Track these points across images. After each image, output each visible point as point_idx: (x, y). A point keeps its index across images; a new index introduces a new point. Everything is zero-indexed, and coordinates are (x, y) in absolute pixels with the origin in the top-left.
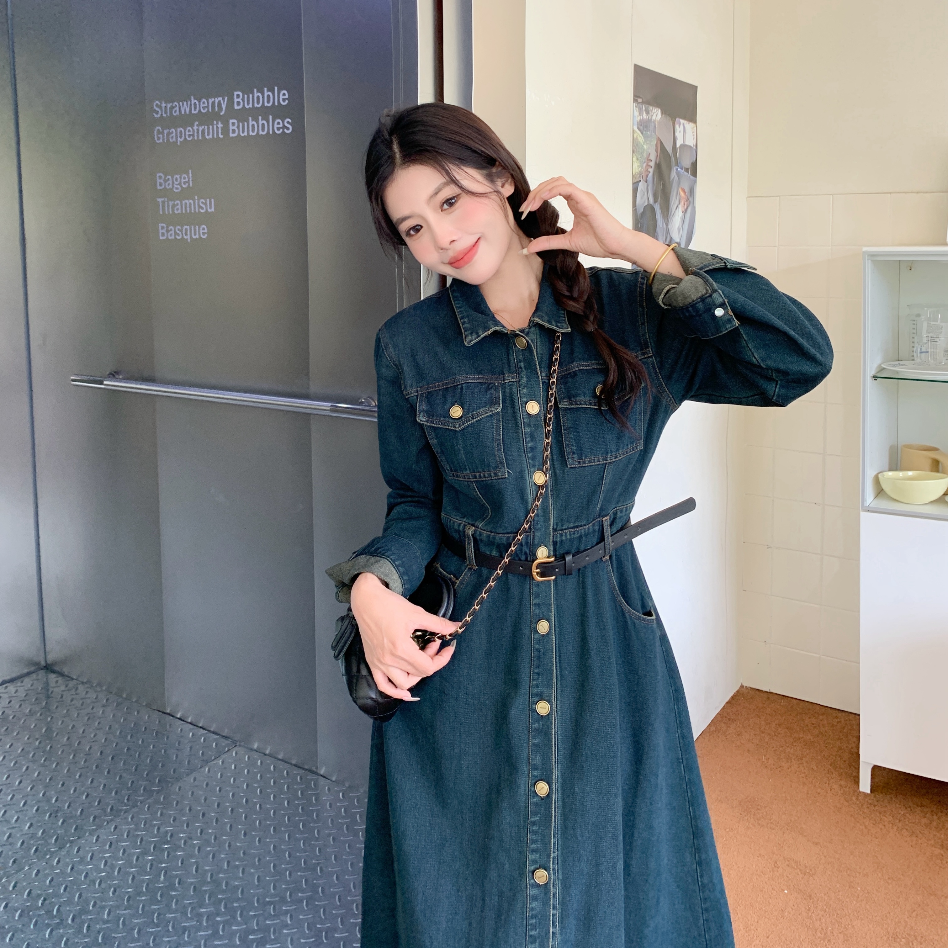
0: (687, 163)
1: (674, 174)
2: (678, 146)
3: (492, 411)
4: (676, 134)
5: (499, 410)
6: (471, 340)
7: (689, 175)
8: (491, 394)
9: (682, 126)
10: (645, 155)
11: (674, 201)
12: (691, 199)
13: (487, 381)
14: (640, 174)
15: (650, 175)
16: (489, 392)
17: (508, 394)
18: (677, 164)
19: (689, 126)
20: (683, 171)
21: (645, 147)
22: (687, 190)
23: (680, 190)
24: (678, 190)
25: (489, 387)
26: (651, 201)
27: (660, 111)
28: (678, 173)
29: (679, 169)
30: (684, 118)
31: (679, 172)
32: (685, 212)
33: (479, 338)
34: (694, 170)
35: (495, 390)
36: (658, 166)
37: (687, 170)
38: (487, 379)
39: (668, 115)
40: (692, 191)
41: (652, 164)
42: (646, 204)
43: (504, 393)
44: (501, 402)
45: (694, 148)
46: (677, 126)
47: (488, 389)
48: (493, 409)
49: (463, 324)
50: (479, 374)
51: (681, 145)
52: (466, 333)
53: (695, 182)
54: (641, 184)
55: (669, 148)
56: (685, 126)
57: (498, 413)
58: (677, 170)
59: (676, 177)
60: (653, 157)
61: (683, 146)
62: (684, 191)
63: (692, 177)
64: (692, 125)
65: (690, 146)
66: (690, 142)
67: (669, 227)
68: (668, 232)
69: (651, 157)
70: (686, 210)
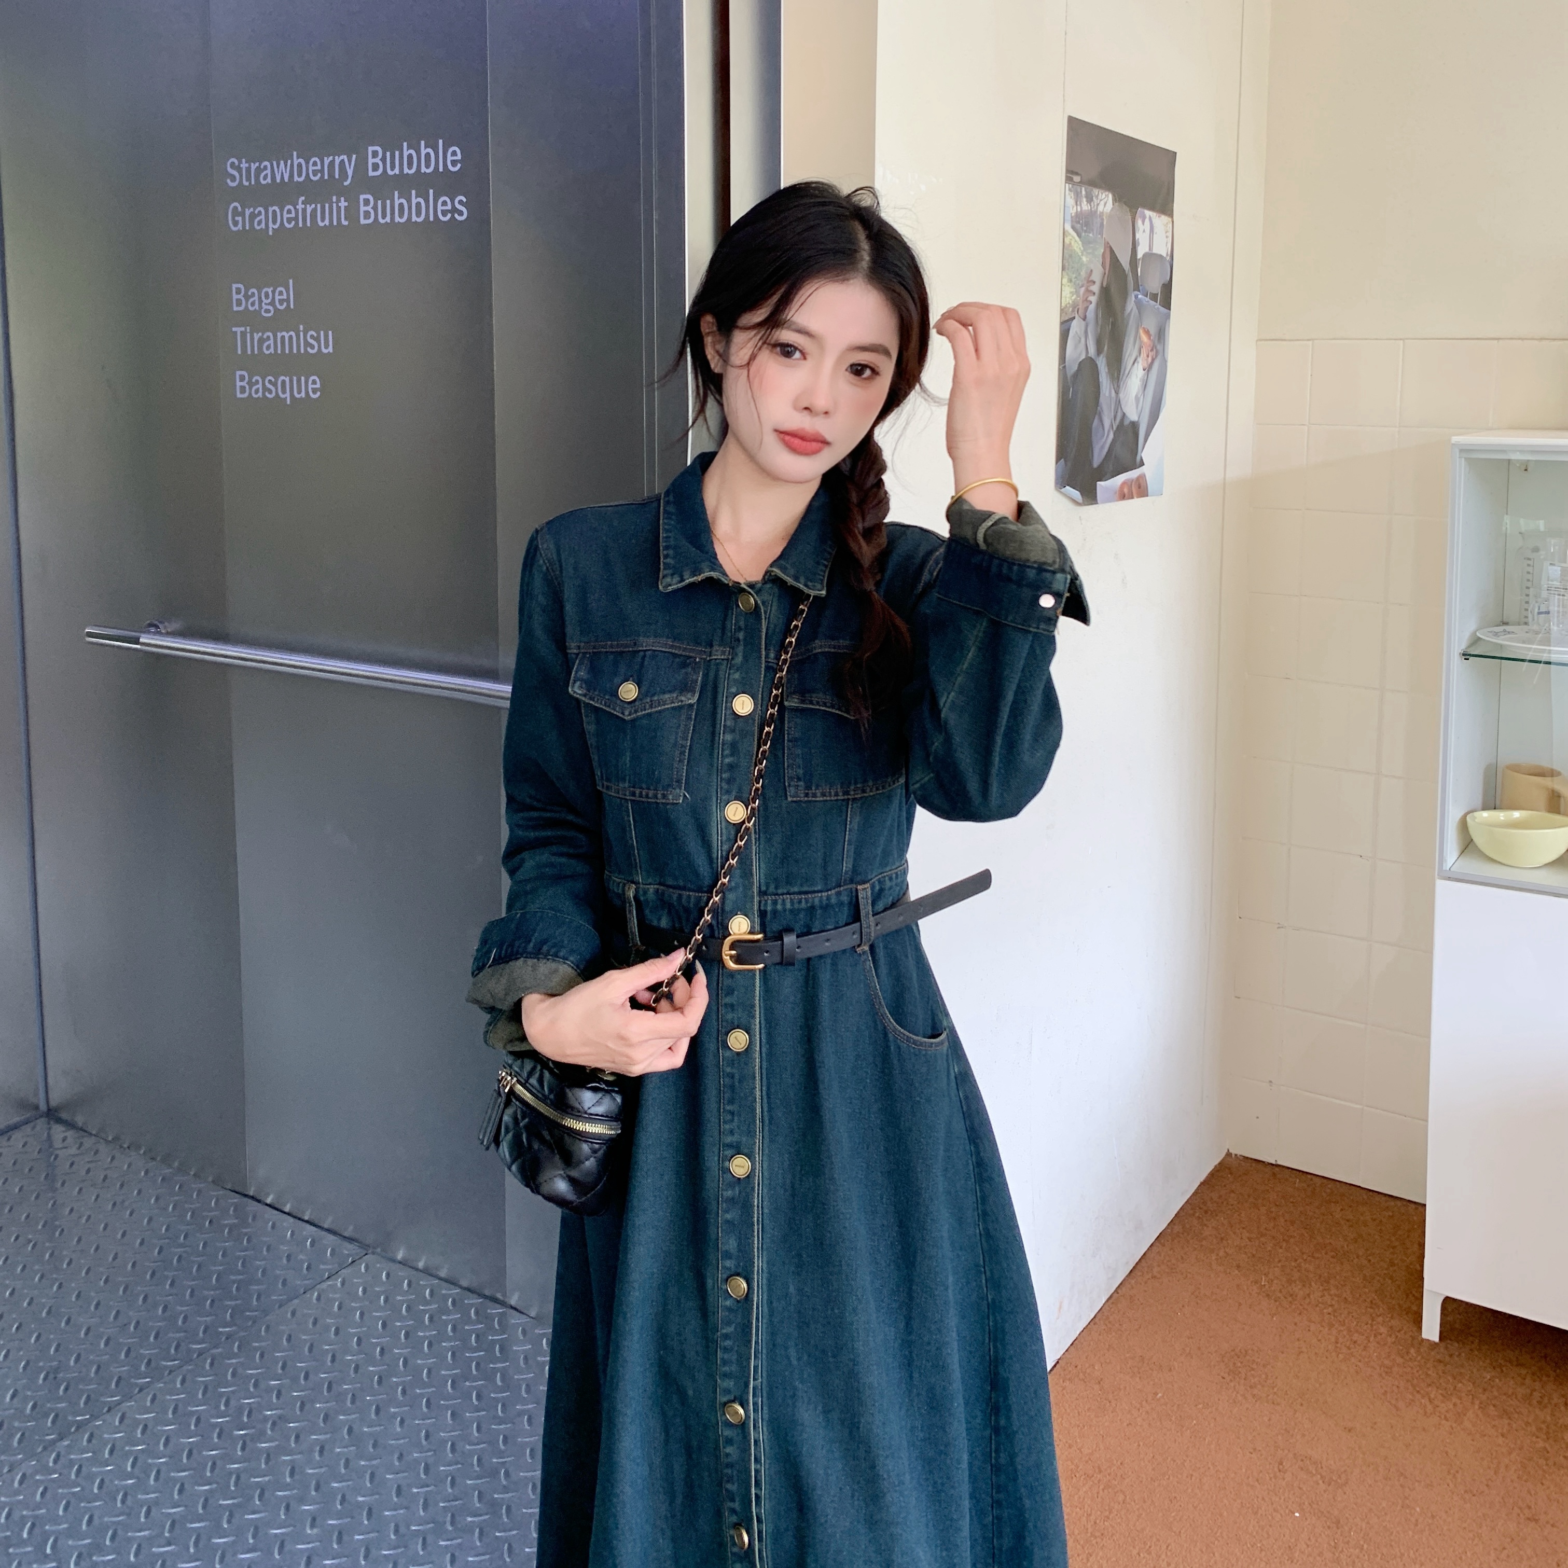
0: (1154, 285)
1: (1131, 305)
2: (1140, 255)
3: (682, 701)
4: (1137, 236)
5: (694, 700)
6: (670, 584)
7: (1158, 306)
8: (686, 673)
9: (1147, 221)
11: (1130, 351)
12: (1159, 347)
13: (684, 653)
15: (1092, 308)
16: (684, 671)
17: (712, 675)
18: (1137, 288)
19: (1160, 221)
20: (1147, 299)
21: (1084, 259)
22: (1153, 331)
23: (1141, 331)
24: (1137, 332)
25: (685, 662)
26: (1092, 352)
27: (1111, 196)
28: (1138, 303)
29: (1140, 296)
30: (1152, 209)
31: (1140, 300)
32: (1148, 370)
33: (683, 584)
34: (1165, 296)
35: (693, 669)
36: (1104, 294)
37: (1154, 297)
38: (685, 649)
39: (1125, 203)
40: (1161, 334)
41: (1095, 288)
42: (1083, 356)
43: (706, 675)
44: (698, 689)
45: (1168, 258)
46: (1139, 222)
47: (684, 665)
48: (683, 698)
49: (666, 557)
50: (675, 639)
51: (1145, 255)
52: (666, 572)
53: (1168, 316)
54: (1074, 322)
55: (1125, 261)
56: (1154, 221)
57: (691, 706)
58: (1136, 297)
59: (1135, 310)
60: (1097, 277)
61: (1149, 256)
62: (1147, 332)
63: (1162, 309)
64: (1165, 219)
65: (1161, 256)
66: (1161, 249)
67: (1121, 394)
68: (1118, 403)
69: (1093, 278)
70: (1150, 366)
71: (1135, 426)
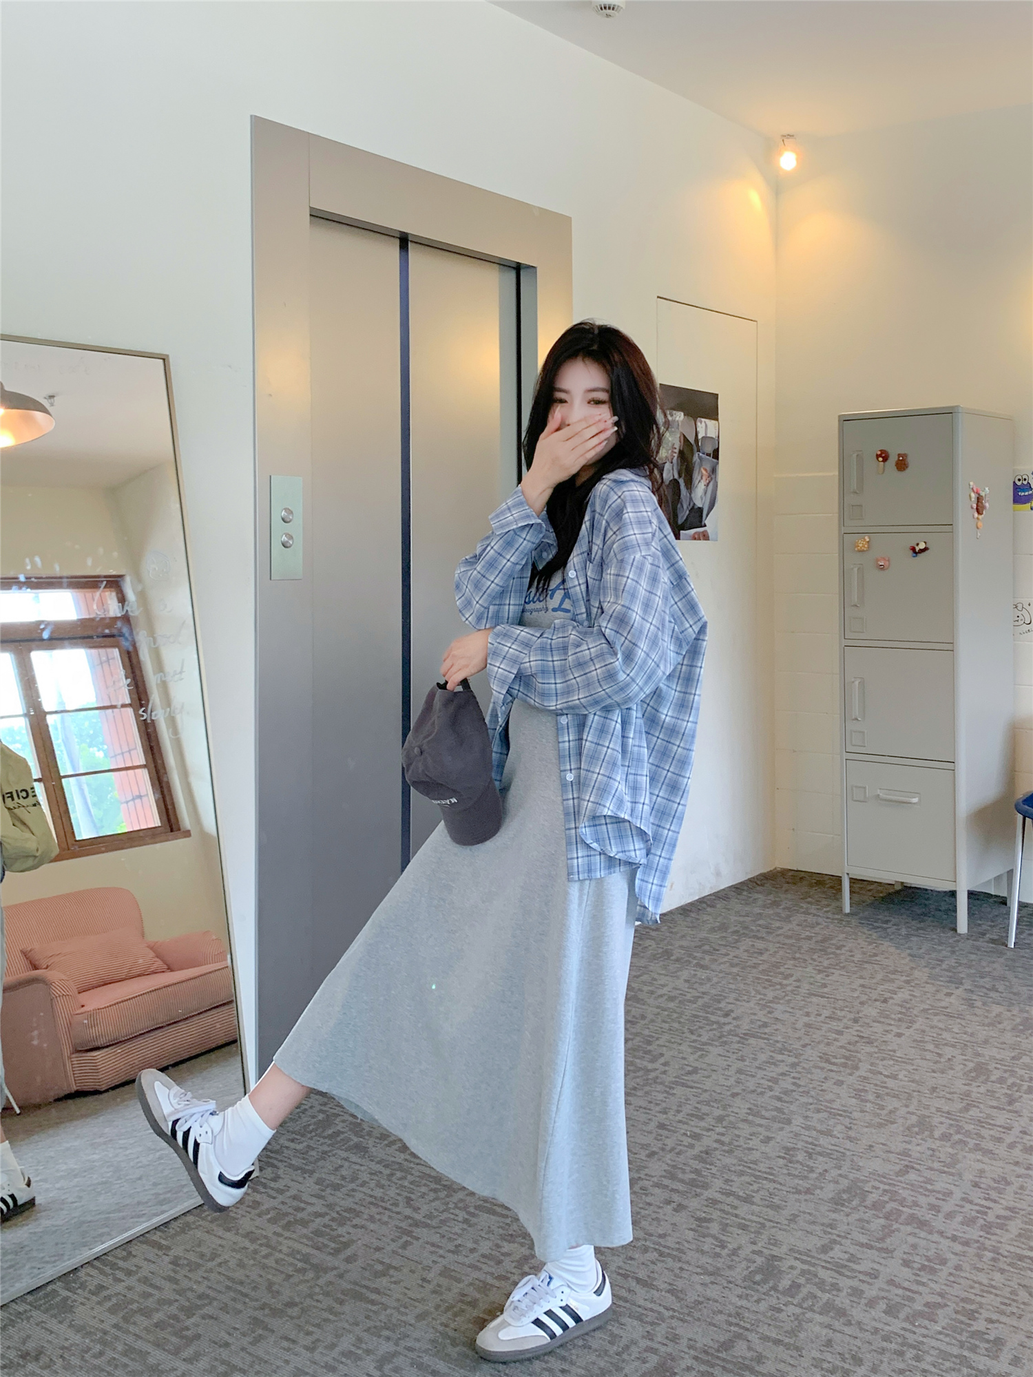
0: (709, 449)
1: (696, 458)
2: (700, 437)
4: (698, 429)
7: (711, 458)
10: (670, 444)
11: (696, 476)
12: (713, 476)
14: (666, 457)
15: (675, 458)
18: (699, 451)
19: (711, 423)
20: (706, 456)
21: (670, 439)
22: (709, 469)
23: (702, 469)
24: (700, 469)
26: (676, 476)
27: (682, 414)
28: (700, 458)
29: (701, 454)
31: (701, 456)
32: (707, 485)
34: (716, 454)
36: (681, 453)
37: (708, 455)
39: (691, 416)
40: (714, 471)
41: (677, 451)
42: (672, 478)
45: (717, 438)
46: (699, 424)
51: (703, 437)
53: (718, 463)
54: (666, 465)
55: (692, 440)
58: (699, 455)
59: (698, 460)
60: (677, 446)
61: (705, 437)
62: (706, 470)
63: (714, 460)
65: (712, 438)
67: (693, 495)
68: (691, 499)
69: (675, 446)
70: (708, 484)
71: (700, 510)
